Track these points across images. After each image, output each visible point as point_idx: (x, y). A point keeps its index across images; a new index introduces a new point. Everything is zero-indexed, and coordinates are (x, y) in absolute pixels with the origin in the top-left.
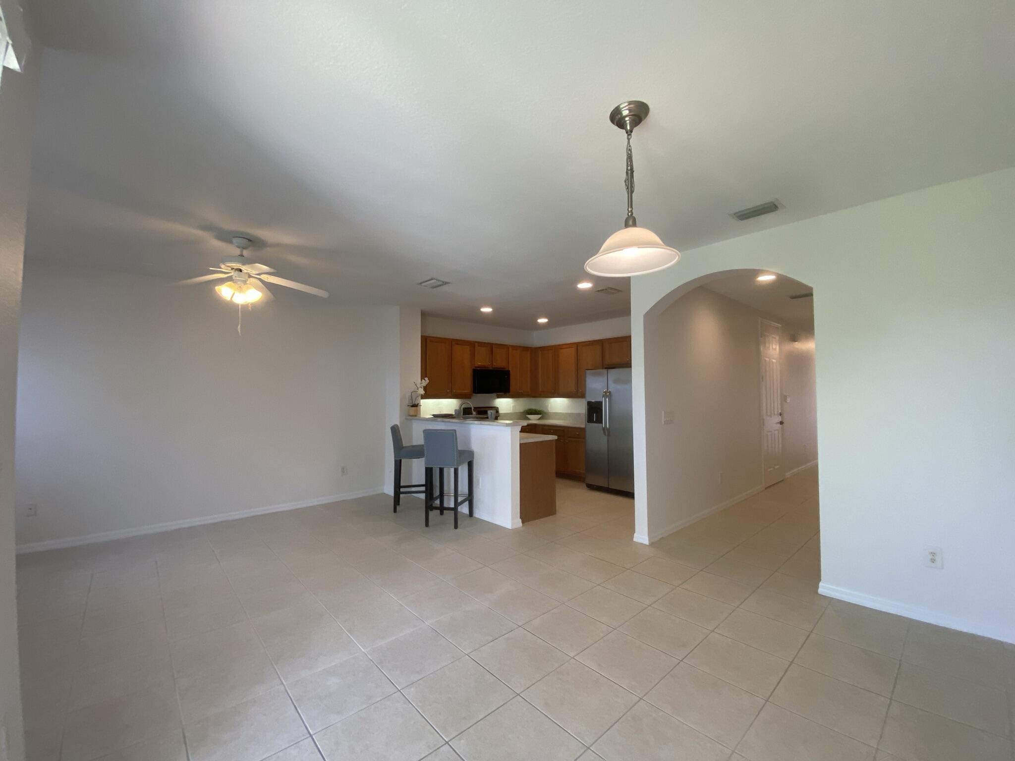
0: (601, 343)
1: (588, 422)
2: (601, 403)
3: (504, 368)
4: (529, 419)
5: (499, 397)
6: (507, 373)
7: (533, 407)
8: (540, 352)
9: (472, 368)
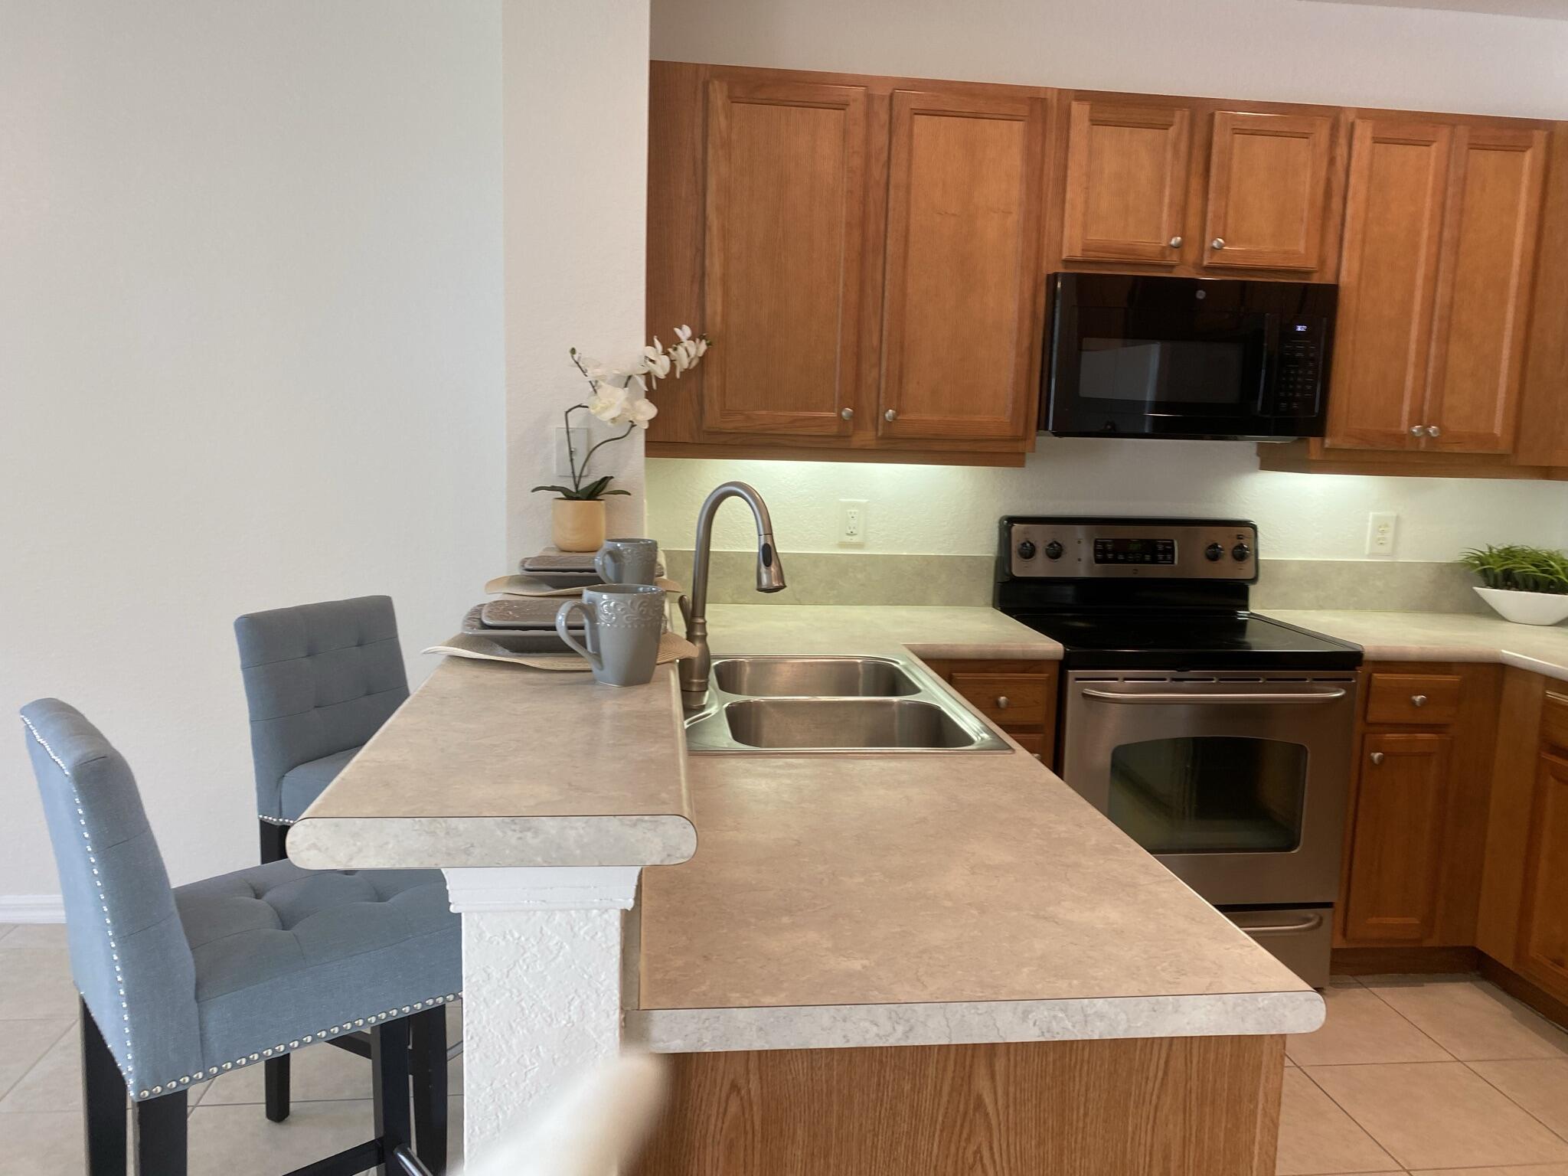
3: (1308, 273)
4: (1490, 614)
5: (1271, 462)
6: (1321, 301)
9: (1038, 267)
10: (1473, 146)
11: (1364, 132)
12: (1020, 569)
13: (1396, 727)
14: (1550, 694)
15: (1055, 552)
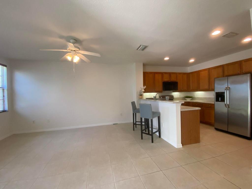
0: (222, 66)
1: (216, 101)
2: (224, 93)
6: (177, 83)
7: (188, 95)
8: (191, 74)
9: (162, 82)
11: (178, 74)
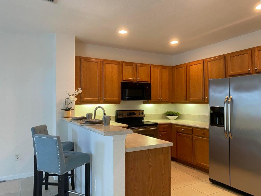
0: (224, 57)
1: (211, 125)
2: (223, 108)
3: (148, 82)
4: (168, 119)
5: (145, 103)
6: (149, 85)
7: (172, 110)
8: (176, 69)
9: (120, 81)
10: (162, 69)
11: (152, 67)
12: (119, 117)
13: (162, 132)
14: (177, 126)
15: (123, 115)
